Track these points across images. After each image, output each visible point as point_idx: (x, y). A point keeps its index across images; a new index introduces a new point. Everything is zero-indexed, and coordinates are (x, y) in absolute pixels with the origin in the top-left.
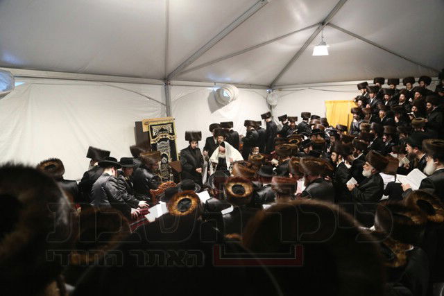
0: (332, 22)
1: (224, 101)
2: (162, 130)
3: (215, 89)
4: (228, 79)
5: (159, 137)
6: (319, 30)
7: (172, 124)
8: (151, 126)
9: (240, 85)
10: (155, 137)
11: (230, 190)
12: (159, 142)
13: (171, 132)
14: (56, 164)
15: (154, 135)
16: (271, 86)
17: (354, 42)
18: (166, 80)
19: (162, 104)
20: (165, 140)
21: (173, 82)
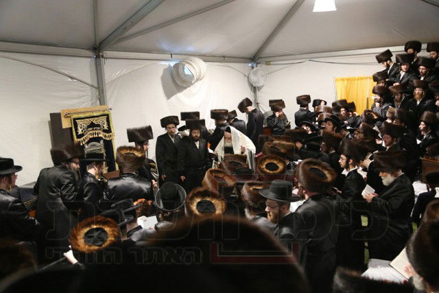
1: (185, 82)
2: (92, 125)
3: (172, 64)
4: (191, 49)
5: (88, 136)
7: (108, 115)
8: (75, 119)
9: (207, 58)
10: (82, 136)
11: (193, 206)
12: (88, 143)
13: (106, 128)
15: (80, 132)
16: (255, 58)
18: (97, 49)
19: (92, 86)
20: (98, 139)
21: (107, 53)
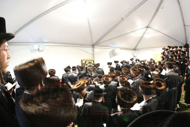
0: (150, 27)
1: (115, 54)
2: (90, 63)
3: (112, 50)
4: (117, 46)
5: (89, 65)
6: (147, 30)
7: (94, 61)
8: (85, 61)
9: (121, 48)
10: (87, 65)
11: (104, 79)
12: (88, 67)
13: (93, 63)
14: (54, 71)
15: (87, 64)
16: (135, 49)
17: (159, 34)
18: (93, 46)
19: (92, 54)
20: (91, 66)
21: (95, 47)
